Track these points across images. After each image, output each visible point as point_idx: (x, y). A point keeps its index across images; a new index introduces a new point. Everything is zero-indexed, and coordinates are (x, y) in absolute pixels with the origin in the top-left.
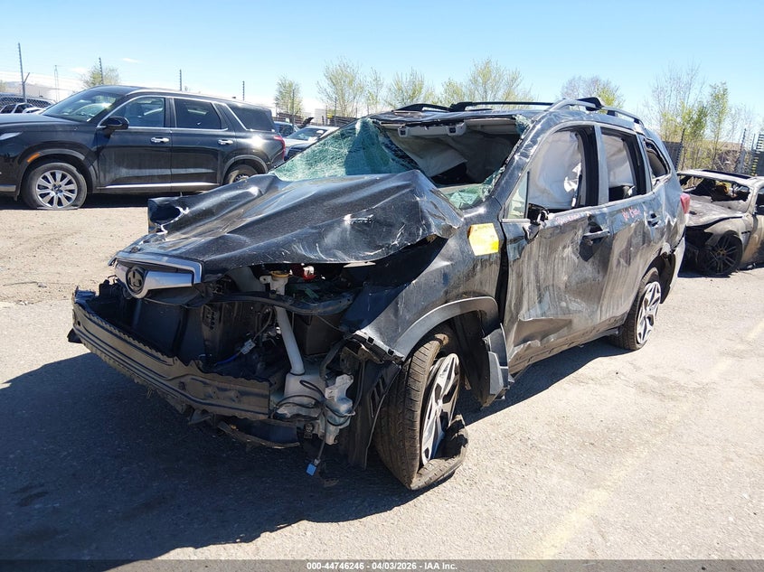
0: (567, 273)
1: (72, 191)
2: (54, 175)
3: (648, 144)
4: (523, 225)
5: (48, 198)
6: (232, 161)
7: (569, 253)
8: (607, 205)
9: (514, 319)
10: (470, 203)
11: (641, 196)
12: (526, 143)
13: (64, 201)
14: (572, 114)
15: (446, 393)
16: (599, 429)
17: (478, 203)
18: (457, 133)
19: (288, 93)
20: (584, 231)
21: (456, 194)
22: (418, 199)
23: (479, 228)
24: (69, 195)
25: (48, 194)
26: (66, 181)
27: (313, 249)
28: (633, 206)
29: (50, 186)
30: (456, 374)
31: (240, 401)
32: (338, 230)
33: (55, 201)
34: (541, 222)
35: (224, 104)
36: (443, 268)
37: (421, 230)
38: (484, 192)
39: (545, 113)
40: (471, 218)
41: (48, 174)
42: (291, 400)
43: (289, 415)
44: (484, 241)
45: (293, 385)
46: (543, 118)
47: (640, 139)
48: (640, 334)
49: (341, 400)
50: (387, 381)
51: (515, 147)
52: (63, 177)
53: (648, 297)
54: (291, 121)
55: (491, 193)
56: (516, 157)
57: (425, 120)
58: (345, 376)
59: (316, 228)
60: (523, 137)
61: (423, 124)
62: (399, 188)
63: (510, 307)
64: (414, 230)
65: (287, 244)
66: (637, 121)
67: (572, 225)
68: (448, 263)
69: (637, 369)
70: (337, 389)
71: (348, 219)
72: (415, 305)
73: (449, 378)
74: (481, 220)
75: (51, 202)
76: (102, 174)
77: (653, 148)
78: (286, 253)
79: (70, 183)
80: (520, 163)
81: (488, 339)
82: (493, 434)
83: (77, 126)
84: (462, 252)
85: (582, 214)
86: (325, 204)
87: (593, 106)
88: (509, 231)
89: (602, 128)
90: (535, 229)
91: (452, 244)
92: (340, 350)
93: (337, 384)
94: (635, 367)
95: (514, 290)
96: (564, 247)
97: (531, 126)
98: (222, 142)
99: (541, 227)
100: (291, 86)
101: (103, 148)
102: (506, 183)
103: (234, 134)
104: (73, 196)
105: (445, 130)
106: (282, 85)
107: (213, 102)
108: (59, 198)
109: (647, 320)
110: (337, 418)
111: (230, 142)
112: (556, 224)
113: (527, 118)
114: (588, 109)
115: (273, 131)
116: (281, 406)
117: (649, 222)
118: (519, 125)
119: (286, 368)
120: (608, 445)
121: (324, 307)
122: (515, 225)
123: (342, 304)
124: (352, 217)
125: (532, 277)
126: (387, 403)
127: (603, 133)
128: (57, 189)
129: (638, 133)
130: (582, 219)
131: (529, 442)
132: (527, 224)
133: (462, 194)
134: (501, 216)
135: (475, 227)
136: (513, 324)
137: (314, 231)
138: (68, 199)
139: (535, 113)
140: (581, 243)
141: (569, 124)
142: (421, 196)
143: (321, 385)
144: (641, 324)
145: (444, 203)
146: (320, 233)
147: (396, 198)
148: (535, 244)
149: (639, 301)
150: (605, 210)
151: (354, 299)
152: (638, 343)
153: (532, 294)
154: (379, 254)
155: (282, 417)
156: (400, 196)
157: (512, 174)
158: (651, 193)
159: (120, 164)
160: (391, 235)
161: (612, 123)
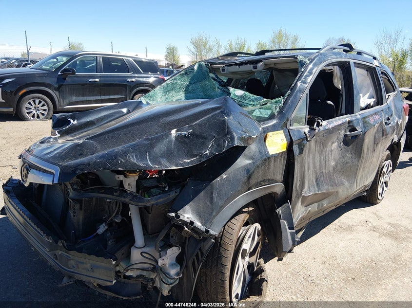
0: (335, 160)
1: (45, 110)
2: (34, 101)
3: (382, 73)
4: (304, 130)
5: (32, 114)
6: (135, 90)
7: (335, 146)
8: (359, 113)
9: (299, 195)
10: (267, 116)
11: (379, 106)
12: (305, 74)
13: (40, 115)
14: (335, 54)
15: (251, 250)
16: (357, 266)
17: (272, 117)
18: (258, 69)
19: (171, 52)
20: (345, 132)
21: (257, 110)
22: (226, 118)
23: (273, 134)
24: (43, 112)
25: (32, 112)
26: (41, 104)
27: (143, 158)
28: (376, 113)
29: (33, 108)
30: (258, 236)
31: (93, 271)
32: (165, 141)
33: (36, 116)
34: (317, 128)
35: (131, 59)
36: (247, 165)
37: (227, 143)
38: (276, 109)
39: (317, 54)
40: (267, 128)
41: (31, 101)
42: (135, 266)
43: (135, 276)
44: (276, 143)
45: (136, 255)
46: (316, 57)
47: (378, 70)
48: (380, 193)
49: (172, 265)
50: (205, 252)
51: (298, 77)
52: (40, 102)
53: (385, 170)
54: (172, 68)
55: (281, 109)
56: (299, 84)
57: (238, 62)
58: (174, 248)
59: (148, 140)
60: (302, 70)
61: (236, 64)
62: (213, 109)
63: (296, 187)
64: (221, 142)
65: (124, 154)
66: (375, 58)
67: (337, 128)
68: (250, 162)
69: (379, 218)
70: (168, 258)
71: (174, 132)
72: (226, 194)
73: (253, 239)
74: (274, 128)
75: (33, 116)
76: (62, 100)
77: (386, 75)
78: (121, 162)
79: (43, 105)
80: (301, 87)
81: (279, 211)
82: (285, 273)
83: (47, 73)
84: (260, 153)
85: (344, 120)
86: (161, 120)
87: (348, 49)
88: (294, 135)
89: (354, 63)
90: (313, 133)
91: (253, 147)
92: (170, 229)
93: (167, 255)
94: (377, 216)
95: (299, 175)
96: (332, 143)
97: (308, 62)
98: (130, 80)
99: (317, 131)
100: (173, 48)
101: (62, 85)
102: (291, 102)
103: (136, 75)
104: (46, 113)
105: (250, 67)
106: (169, 49)
107: (124, 58)
108: (38, 114)
109: (384, 184)
110: (169, 280)
111: (134, 80)
112: (327, 128)
113: (305, 57)
114: (345, 51)
115: (158, 73)
116: (127, 271)
117: (386, 123)
118: (300, 62)
119: (132, 241)
120: (364, 279)
121: (157, 199)
122: (299, 131)
123: (171, 196)
124: (177, 131)
125: (311, 165)
126: (205, 266)
127: (355, 66)
128: (37, 109)
129: (377, 66)
130: (344, 124)
131: (310, 279)
132: (306, 129)
133: (261, 110)
134: (288, 125)
135: (270, 134)
136: (298, 198)
137: (147, 143)
138: (43, 114)
139: (310, 54)
140: (343, 140)
141: (334, 60)
142: (228, 116)
143: (156, 255)
144: (381, 187)
145: (246, 119)
146: (151, 144)
147: (211, 117)
148: (313, 143)
149: (380, 173)
150: (359, 117)
151: (180, 191)
152: (378, 199)
153: (311, 176)
154: (194, 160)
155: (130, 277)
156: (213, 116)
157: (296, 96)
158: (386, 104)
159: (71, 94)
160: (204, 146)
161: (361, 60)
